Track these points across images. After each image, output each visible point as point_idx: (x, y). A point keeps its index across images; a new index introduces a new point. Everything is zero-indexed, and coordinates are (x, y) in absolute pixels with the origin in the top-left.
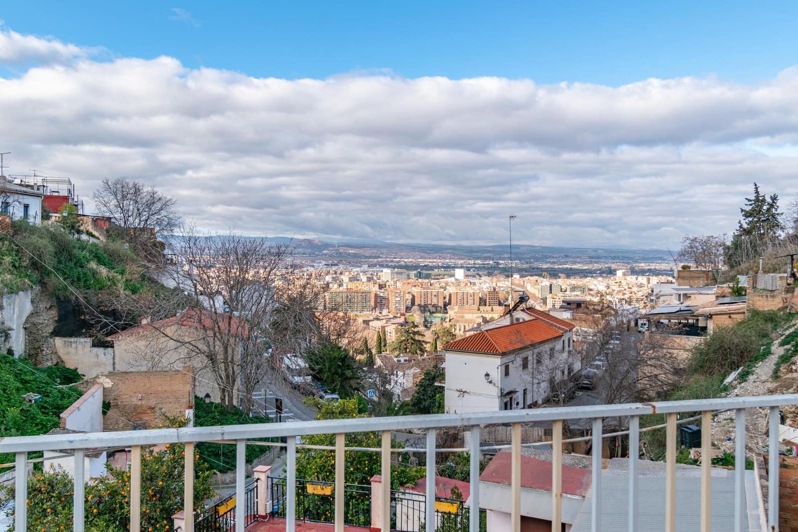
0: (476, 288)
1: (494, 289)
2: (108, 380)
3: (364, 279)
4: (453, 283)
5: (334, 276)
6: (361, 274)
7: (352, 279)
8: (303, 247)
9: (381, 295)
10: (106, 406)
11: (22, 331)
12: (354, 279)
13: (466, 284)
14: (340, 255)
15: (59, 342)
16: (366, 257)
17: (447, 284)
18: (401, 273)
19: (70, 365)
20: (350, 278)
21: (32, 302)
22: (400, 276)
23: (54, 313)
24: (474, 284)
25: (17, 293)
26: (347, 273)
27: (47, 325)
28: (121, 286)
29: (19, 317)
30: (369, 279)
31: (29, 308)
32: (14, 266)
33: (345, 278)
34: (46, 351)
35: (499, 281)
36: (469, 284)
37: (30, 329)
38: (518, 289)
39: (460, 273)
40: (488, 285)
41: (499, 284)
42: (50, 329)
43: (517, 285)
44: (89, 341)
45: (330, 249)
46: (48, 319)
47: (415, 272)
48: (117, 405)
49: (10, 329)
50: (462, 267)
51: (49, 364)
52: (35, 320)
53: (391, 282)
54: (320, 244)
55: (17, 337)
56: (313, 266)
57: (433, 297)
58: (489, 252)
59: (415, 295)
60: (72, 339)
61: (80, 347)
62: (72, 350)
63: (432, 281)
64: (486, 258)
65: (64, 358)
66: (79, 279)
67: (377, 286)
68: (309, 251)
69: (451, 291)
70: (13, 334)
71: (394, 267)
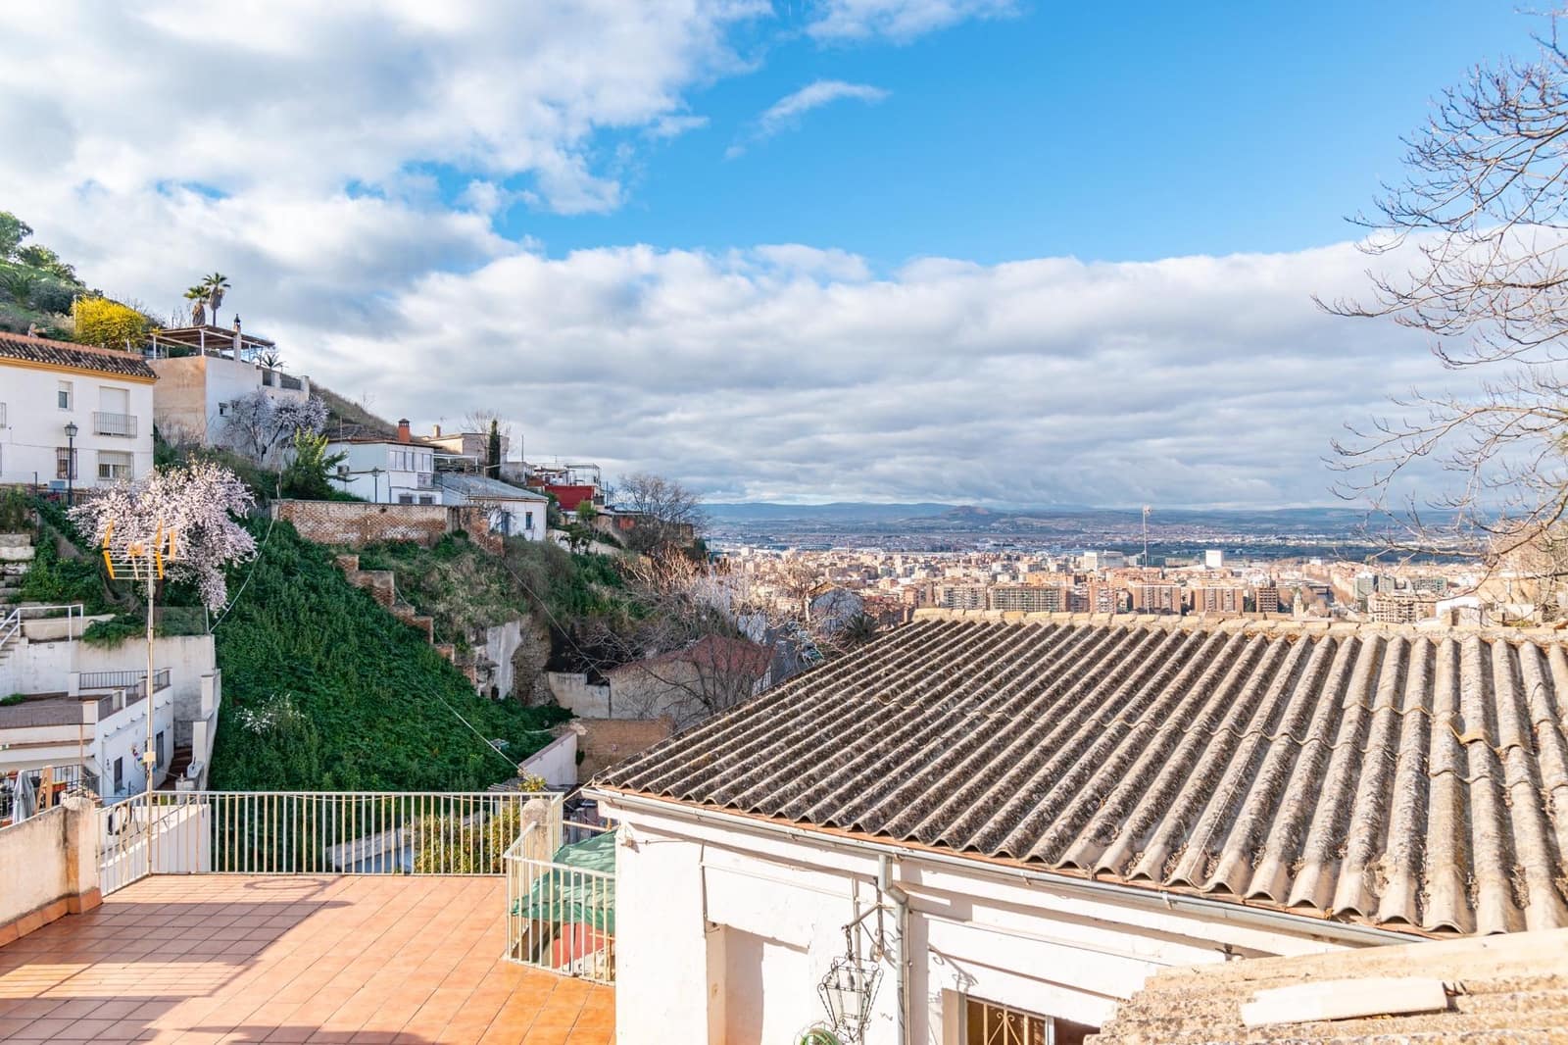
0: (1242, 581)
1: (1273, 584)
2: (582, 727)
3: (1053, 567)
4: (1201, 574)
5: (1005, 562)
6: (1049, 560)
7: (1033, 568)
8: (961, 518)
9: (1077, 593)
10: (580, 757)
11: (510, 668)
12: (1035, 568)
13: (1225, 576)
14: (1017, 528)
15: (552, 677)
16: (1059, 532)
17: (1190, 575)
18: (1114, 558)
19: (564, 705)
20: (1030, 566)
21: (522, 633)
22: (1112, 563)
23: (547, 645)
24: (1239, 575)
25: (503, 624)
26: (1026, 559)
27: (539, 658)
28: (624, 610)
29: (506, 650)
30: (1060, 568)
31: (518, 640)
32: (503, 594)
33: (1023, 566)
34: (538, 688)
35: (1284, 569)
36: (1229, 575)
37: (519, 662)
38: (1318, 583)
39: (1214, 558)
40: (1261, 577)
41: (1283, 576)
42: (544, 662)
43: (1317, 577)
44: (583, 677)
45: (1002, 520)
46: (540, 652)
47: (1138, 556)
48: (591, 756)
49: (495, 665)
50: (1219, 546)
51: (542, 702)
52: (524, 652)
53: (1097, 573)
54: (986, 513)
55: (504, 673)
56: (975, 548)
57: (1163, 597)
58: (1269, 521)
59: (1133, 593)
60: (567, 675)
61: (574, 684)
62: (566, 687)
63: (1166, 570)
64: (1264, 532)
65: (558, 696)
66: (575, 605)
67: (1071, 579)
68: (971, 523)
69: (1194, 588)
70: (499, 671)
71: (1102, 549)
